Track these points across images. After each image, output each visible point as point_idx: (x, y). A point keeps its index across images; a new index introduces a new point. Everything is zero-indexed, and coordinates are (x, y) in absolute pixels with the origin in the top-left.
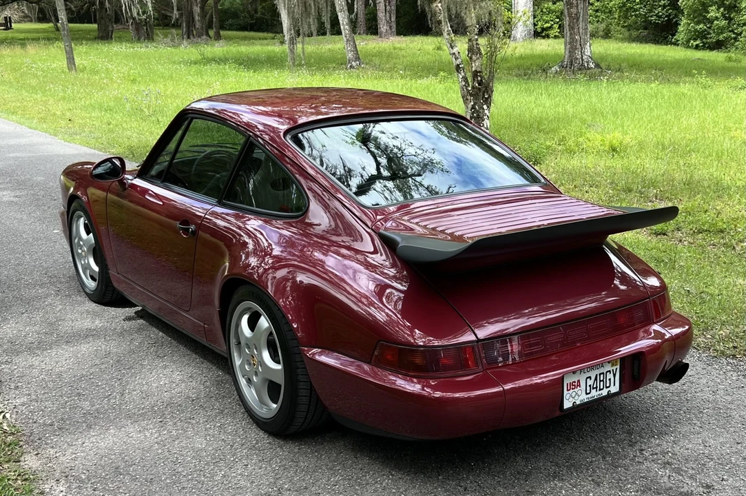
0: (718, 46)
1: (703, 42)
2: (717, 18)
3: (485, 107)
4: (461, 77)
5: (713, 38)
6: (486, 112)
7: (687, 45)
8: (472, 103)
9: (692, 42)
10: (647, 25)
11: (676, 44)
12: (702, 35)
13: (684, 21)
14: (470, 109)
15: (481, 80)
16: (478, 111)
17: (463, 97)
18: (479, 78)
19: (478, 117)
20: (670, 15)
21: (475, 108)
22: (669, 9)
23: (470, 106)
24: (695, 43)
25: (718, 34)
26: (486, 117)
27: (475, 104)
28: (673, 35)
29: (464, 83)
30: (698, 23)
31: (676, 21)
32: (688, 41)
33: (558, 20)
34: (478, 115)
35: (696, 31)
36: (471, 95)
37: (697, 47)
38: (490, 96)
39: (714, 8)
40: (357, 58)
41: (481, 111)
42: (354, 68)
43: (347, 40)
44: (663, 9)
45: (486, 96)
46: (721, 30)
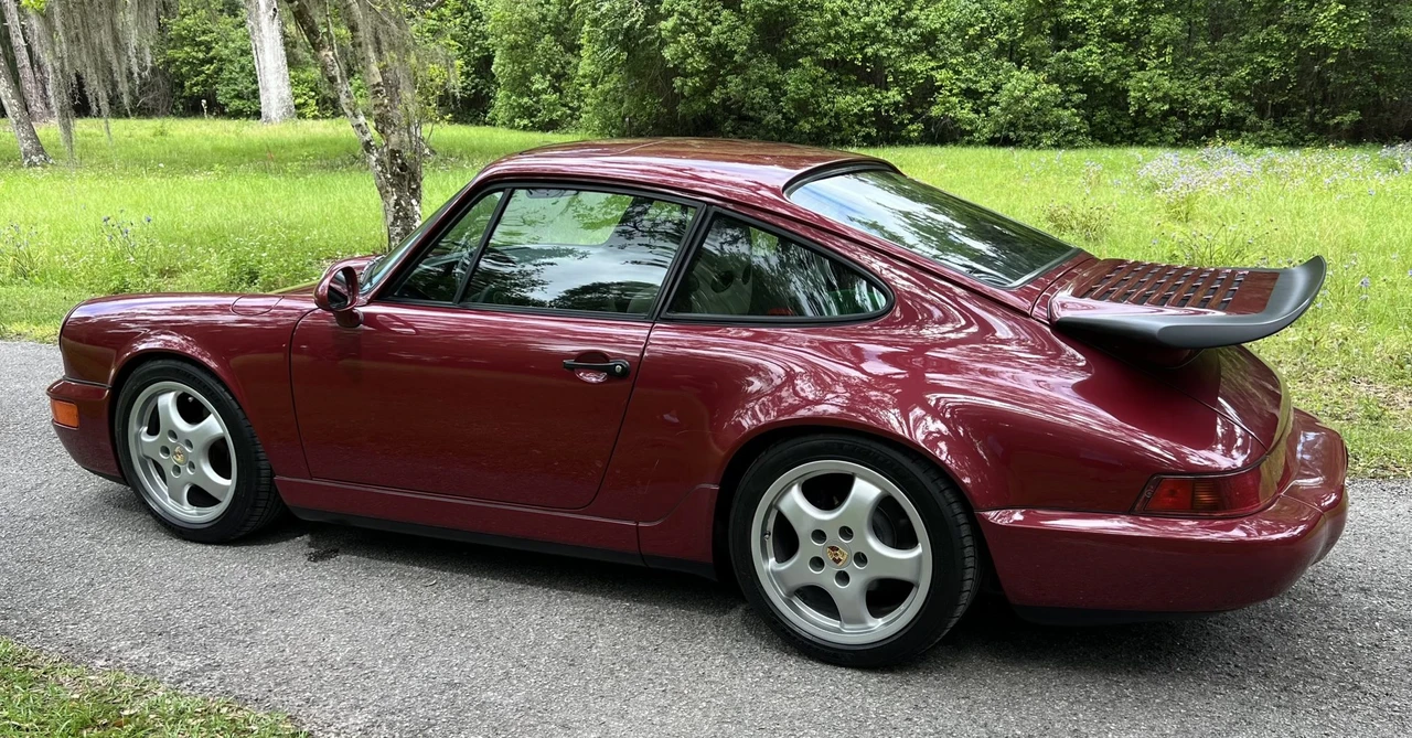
0: (551, 126)
1: (532, 122)
2: (544, 91)
3: (414, 202)
4: (374, 159)
5: (542, 116)
6: (417, 208)
7: (510, 124)
8: (395, 197)
9: (517, 120)
10: (445, 100)
11: (492, 123)
12: (529, 112)
13: (500, 94)
14: (392, 205)
15: (403, 164)
16: (404, 209)
17: (380, 189)
18: (399, 161)
19: (406, 217)
20: (477, 85)
21: (400, 204)
22: (474, 79)
23: (392, 202)
24: (522, 123)
25: (551, 112)
26: (417, 217)
27: (399, 198)
28: (486, 112)
29: (379, 168)
30: (521, 95)
31: (487, 93)
32: (512, 120)
33: (313, 94)
34: (406, 214)
35: (520, 105)
36: (392, 185)
37: (525, 127)
38: (419, 187)
39: (538, 76)
40: (40, 150)
41: (410, 207)
42: (35, 164)
43: (18, 122)
44: (467, 78)
45: (414, 186)
46: (552, 106)
